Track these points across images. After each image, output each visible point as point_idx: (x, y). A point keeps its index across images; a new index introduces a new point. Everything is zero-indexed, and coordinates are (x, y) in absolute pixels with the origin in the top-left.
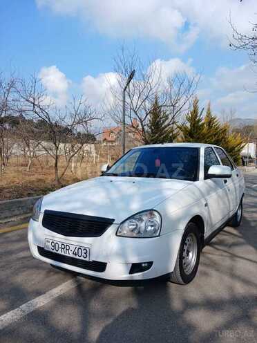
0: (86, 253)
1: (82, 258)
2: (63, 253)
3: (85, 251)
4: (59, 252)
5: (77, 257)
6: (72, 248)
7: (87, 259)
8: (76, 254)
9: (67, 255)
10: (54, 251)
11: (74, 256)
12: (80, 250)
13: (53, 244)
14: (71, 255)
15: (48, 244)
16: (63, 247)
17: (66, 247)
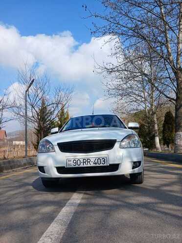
0: (104, 161)
1: (101, 165)
2: (85, 166)
3: (103, 160)
4: (82, 165)
5: (97, 165)
6: (93, 160)
7: (105, 165)
8: (96, 164)
9: (89, 165)
10: (77, 166)
12: (99, 160)
13: (75, 162)
14: (92, 165)
15: (70, 162)
16: (85, 161)
17: (87, 160)
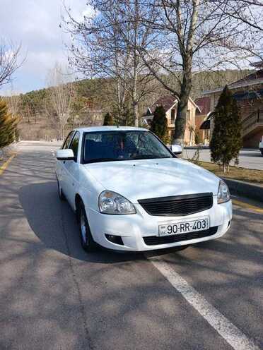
0: (204, 224)
1: (202, 229)
2: (183, 232)
3: (204, 222)
4: (179, 232)
5: (197, 230)
6: (192, 224)
7: (206, 228)
8: (196, 228)
9: (187, 231)
10: (173, 234)
11: (194, 230)
12: (199, 224)
13: (170, 228)
14: (191, 230)
15: (163, 230)
16: (182, 226)
17: (186, 225)
